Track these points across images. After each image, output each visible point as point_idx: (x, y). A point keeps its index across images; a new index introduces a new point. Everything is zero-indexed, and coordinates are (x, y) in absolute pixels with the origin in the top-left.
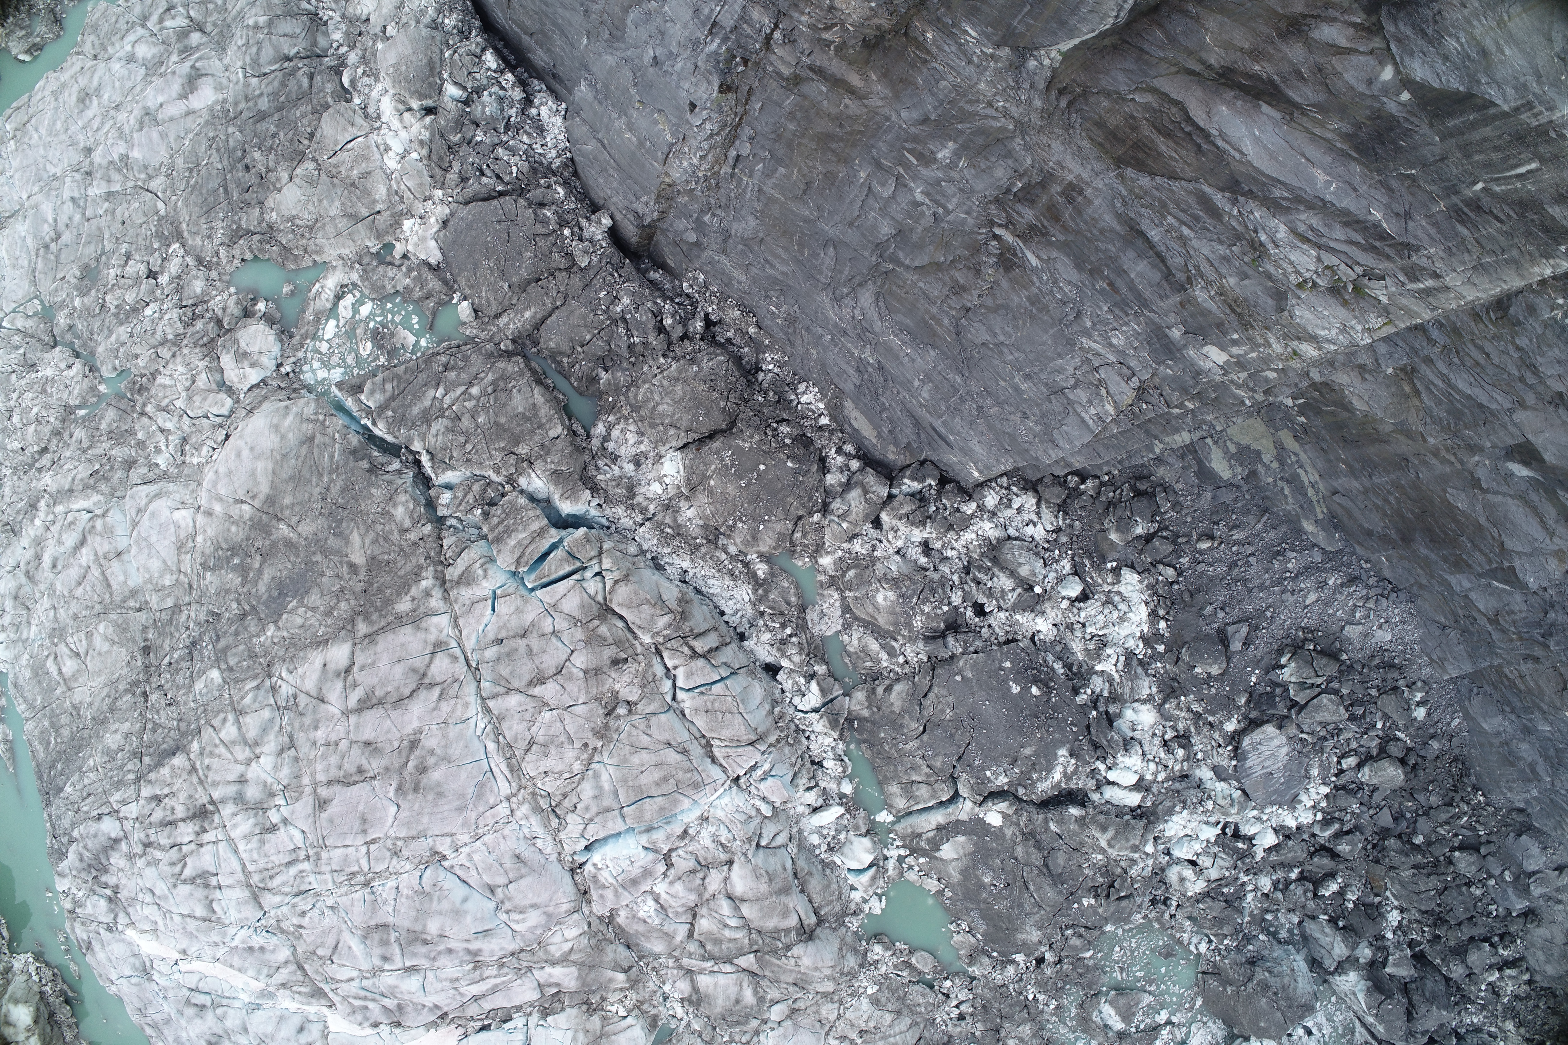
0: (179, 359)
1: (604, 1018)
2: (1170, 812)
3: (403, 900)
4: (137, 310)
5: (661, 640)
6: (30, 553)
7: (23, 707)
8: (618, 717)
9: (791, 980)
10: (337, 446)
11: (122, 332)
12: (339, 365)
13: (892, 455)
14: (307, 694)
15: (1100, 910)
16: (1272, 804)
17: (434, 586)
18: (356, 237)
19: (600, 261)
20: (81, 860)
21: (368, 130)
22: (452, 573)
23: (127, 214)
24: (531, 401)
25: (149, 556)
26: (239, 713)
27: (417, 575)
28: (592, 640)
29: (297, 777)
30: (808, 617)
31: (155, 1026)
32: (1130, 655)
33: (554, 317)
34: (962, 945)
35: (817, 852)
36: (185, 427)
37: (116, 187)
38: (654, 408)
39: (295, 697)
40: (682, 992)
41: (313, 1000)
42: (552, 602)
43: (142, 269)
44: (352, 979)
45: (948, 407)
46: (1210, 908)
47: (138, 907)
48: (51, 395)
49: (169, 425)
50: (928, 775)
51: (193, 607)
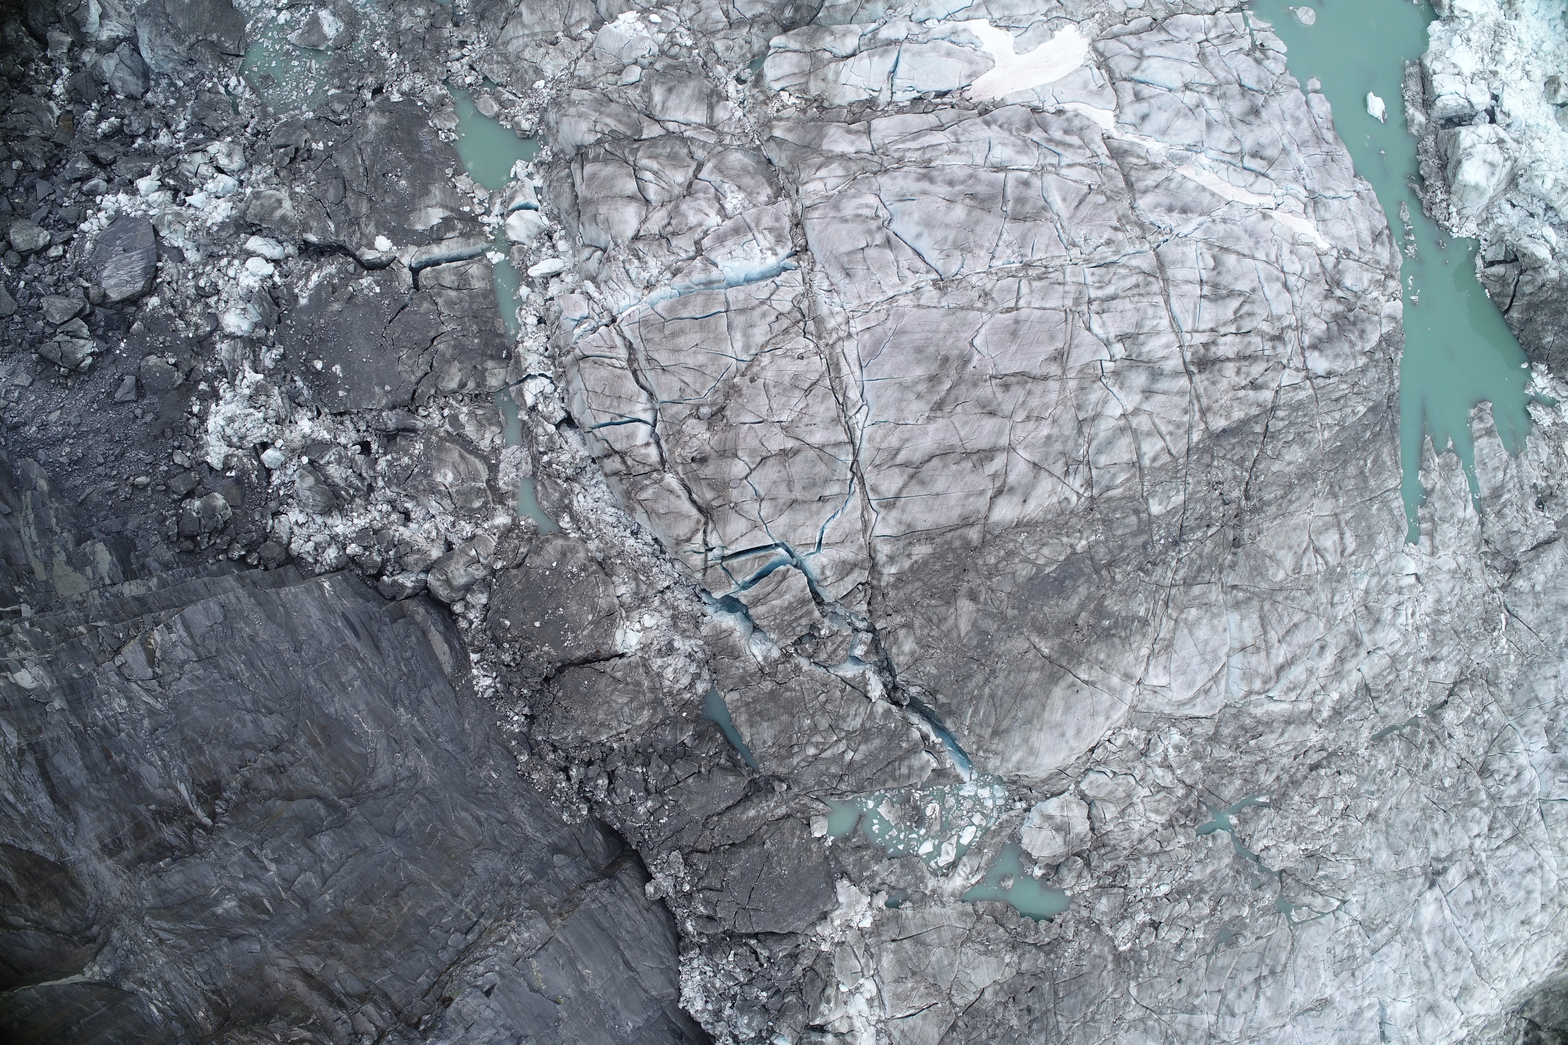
0: (1135, 837)
1: (805, 91)
2: (223, 226)
3: (987, 245)
4: (1178, 893)
5: (655, 475)
6: (1350, 665)
7: (1395, 504)
8: (712, 405)
9: (613, 105)
10: (967, 722)
11: (1196, 874)
12: (964, 798)
13: (419, 611)
14: (1051, 474)
15: (308, 136)
16: (135, 219)
17: (883, 566)
18: (920, 922)
19: (659, 853)
20: (1363, 332)
21: (890, 1023)
22: (861, 576)
23: (1174, 989)
24: (754, 730)
25: (1206, 642)
26: (1136, 465)
27: (900, 580)
28: (721, 486)
29: (1083, 389)
30: (530, 467)
31: (1319, 139)
32: (232, 384)
33: (723, 806)
34: (449, 118)
35: (563, 232)
36: (1140, 767)
37: (1182, 1017)
38: (631, 701)
39: (1067, 473)
40: (725, 108)
41: (1126, 147)
42: (756, 532)
43: (1162, 934)
44: (1069, 166)
45: (332, 655)
46: (218, 121)
47: (1307, 271)
48: (1293, 823)
49: (1159, 772)
50: (439, 294)
51: (1168, 582)
